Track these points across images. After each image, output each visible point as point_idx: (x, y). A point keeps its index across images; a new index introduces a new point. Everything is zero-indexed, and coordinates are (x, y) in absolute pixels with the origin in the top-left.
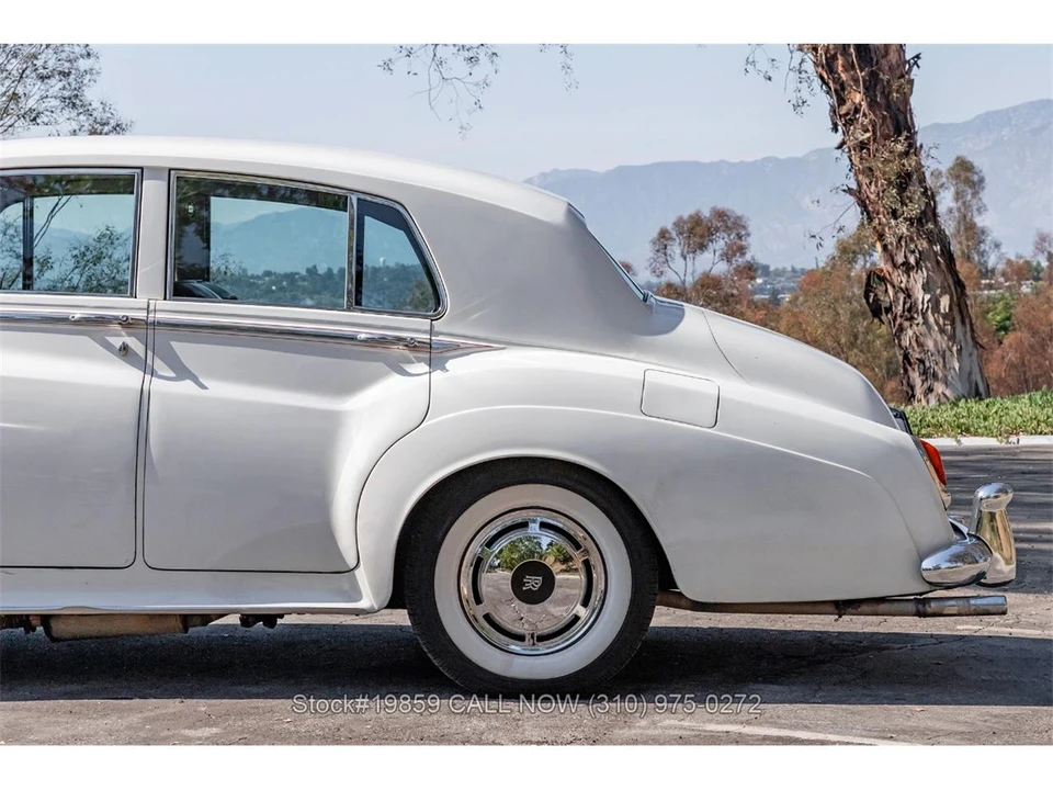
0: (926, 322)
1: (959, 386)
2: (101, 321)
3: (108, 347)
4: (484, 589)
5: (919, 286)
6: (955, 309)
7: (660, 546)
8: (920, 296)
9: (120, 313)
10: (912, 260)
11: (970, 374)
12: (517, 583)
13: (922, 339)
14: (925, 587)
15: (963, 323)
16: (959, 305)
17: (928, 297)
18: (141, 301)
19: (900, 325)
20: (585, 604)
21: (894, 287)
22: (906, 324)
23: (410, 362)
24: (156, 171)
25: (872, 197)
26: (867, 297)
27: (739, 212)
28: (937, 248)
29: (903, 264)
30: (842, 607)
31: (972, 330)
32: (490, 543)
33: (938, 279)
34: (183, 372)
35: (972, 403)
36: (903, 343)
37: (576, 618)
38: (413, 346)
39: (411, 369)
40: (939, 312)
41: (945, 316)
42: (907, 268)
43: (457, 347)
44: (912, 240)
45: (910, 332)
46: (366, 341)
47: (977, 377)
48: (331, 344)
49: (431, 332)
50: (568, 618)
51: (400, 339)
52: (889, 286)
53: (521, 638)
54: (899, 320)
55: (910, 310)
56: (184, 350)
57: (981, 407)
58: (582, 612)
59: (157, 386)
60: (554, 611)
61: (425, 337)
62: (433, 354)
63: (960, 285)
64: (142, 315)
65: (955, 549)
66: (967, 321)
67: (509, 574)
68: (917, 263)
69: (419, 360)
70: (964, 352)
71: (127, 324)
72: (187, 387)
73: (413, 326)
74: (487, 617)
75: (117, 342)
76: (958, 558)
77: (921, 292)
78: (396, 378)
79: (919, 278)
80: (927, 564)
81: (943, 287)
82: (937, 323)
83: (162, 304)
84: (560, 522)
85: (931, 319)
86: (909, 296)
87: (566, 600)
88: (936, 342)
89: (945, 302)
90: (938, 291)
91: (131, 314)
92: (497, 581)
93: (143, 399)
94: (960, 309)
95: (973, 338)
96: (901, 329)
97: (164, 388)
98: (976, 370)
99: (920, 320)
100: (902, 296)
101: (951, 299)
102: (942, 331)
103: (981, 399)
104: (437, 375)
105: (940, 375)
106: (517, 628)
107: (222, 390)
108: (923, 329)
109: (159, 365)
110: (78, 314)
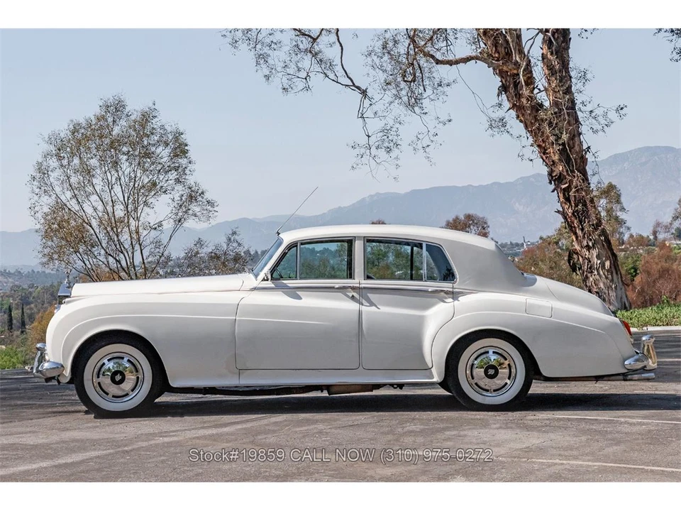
0: (599, 274)
1: (616, 304)
2: (344, 288)
3: (348, 296)
4: (474, 374)
5: (595, 256)
6: (613, 267)
7: (534, 358)
8: (596, 261)
9: (352, 285)
10: (590, 244)
11: (621, 298)
12: (486, 372)
13: (597, 282)
14: (626, 371)
15: (617, 273)
16: (614, 265)
17: (599, 262)
18: (356, 281)
19: (586, 275)
20: (509, 378)
21: (582, 257)
22: (589, 275)
23: (446, 298)
24: (359, 238)
25: (570, 214)
26: (569, 263)
27: (480, 215)
28: (603, 238)
29: (587, 246)
30: (598, 378)
31: (621, 277)
32: (476, 359)
33: (604, 253)
34: (372, 304)
35: (624, 312)
36: (588, 284)
37: (506, 384)
38: (447, 293)
39: (446, 300)
40: (605, 268)
41: (608, 271)
42: (588, 248)
43: (462, 293)
44: (590, 235)
45: (591, 279)
46: (431, 292)
47: (625, 299)
48: (420, 293)
49: (453, 288)
50: (503, 384)
51: (442, 291)
52: (580, 257)
53: (487, 391)
54: (585, 273)
55: (590, 268)
56: (372, 296)
57: (629, 313)
58: (508, 382)
59: (364, 308)
60: (498, 382)
61: (451, 290)
62: (454, 295)
63: (614, 256)
64: (358, 285)
65: (636, 357)
66: (619, 273)
67: (483, 370)
68: (593, 245)
69: (449, 297)
70: (618, 287)
71: (353, 288)
72: (373, 308)
73: (446, 286)
74: (476, 384)
75: (350, 295)
76: (637, 360)
77: (596, 259)
78: (442, 304)
79: (595, 252)
80: (626, 363)
81: (606, 257)
82: (604, 274)
83: (364, 282)
84: (500, 351)
85: (601, 273)
86: (590, 262)
87: (502, 379)
88: (604, 283)
89: (607, 264)
90: (604, 259)
91: (355, 285)
92: (479, 372)
93: (360, 313)
94: (615, 267)
95: (622, 281)
96: (587, 277)
97: (366, 309)
98: (624, 296)
99: (596, 273)
100: (586, 261)
101: (610, 262)
102: (607, 278)
103: (627, 311)
104: (456, 302)
105: (607, 299)
106: (487, 388)
107: (385, 309)
108: (598, 277)
109: (364, 302)
110: (337, 286)
